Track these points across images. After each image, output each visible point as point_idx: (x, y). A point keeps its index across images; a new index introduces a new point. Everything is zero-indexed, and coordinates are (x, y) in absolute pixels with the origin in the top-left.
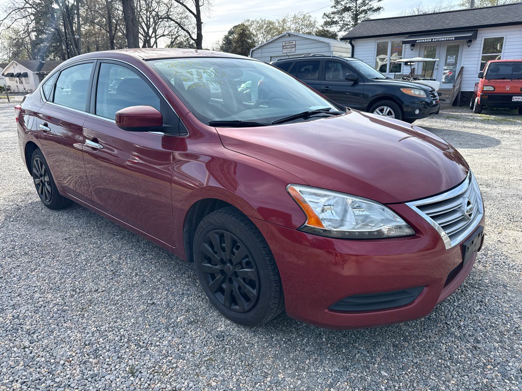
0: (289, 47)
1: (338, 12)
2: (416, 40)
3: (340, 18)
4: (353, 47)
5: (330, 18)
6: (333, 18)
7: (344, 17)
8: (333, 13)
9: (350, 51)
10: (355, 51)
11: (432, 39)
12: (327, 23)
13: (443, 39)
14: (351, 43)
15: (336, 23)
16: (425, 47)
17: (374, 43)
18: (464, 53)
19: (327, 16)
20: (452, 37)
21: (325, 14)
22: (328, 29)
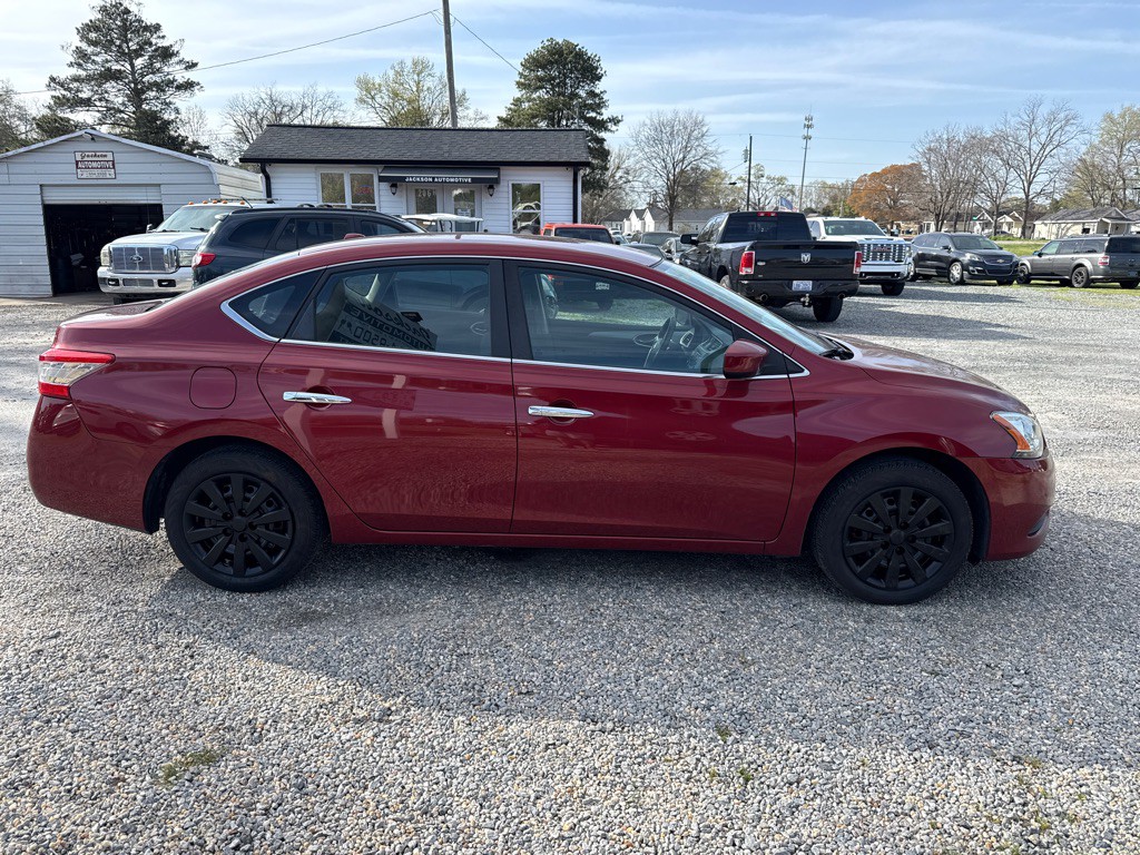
0: (94, 165)
1: (89, 79)
2: (405, 177)
3: (96, 92)
4: (268, 178)
5: (69, 89)
6: (78, 91)
7: (106, 92)
8: (76, 79)
9: (262, 186)
10: (273, 186)
11: (433, 178)
12: (60, 102)
13: (452, 180)
14: (264, 171)
15: (87, 103)
16: (417, 190)
17: (313, 175)
18: (485, 206)
19: (62, 86)
20: (467, 177)
21: (53, 79)
22: (66, 116)
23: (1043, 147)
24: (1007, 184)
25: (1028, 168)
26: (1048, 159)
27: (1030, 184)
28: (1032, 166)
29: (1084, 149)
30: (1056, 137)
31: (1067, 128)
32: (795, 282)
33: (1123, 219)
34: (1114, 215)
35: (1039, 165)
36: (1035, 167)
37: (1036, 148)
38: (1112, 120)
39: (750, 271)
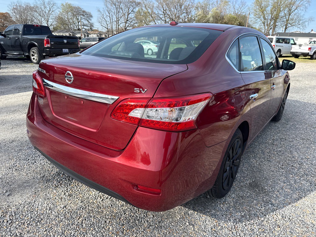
23: (49, 12)
24: (42, 22)
25: (46, 17)
26: (51, 15)
27: (48, 22)
28: (47, 17)
29: (59, 13)
30: (52, 9)
31: (54, 7)
32: (63, 49)
33: (74, 33)
34: (72, 32)
35: (49, 17)
36: (48, 17)
37: (47, 12)
38: (64, 6)
39: (49, 45)
